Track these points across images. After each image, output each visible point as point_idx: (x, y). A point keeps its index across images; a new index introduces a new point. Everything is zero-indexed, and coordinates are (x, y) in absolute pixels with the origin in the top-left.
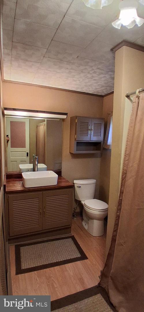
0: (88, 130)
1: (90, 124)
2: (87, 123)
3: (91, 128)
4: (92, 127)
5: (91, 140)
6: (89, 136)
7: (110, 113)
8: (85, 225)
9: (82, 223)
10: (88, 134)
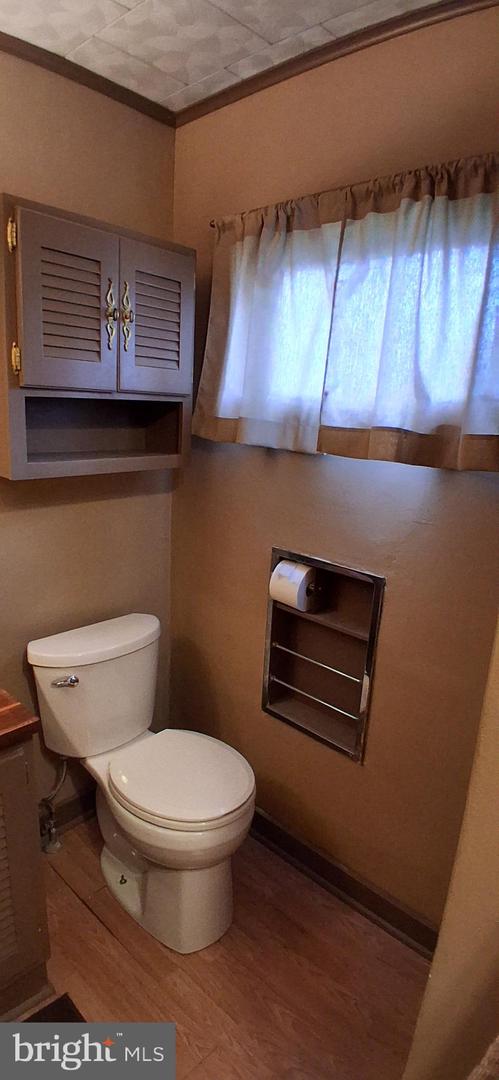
0: (100, 314)
1: (109, 270)
2: (93, 268)
3: (120, 301)
4: (122, 296)
5: (125, 386)
6: (109, 356)
7: (228, 219)
8: (123, 881)
9: (100, 871)
10: (104, 343)
